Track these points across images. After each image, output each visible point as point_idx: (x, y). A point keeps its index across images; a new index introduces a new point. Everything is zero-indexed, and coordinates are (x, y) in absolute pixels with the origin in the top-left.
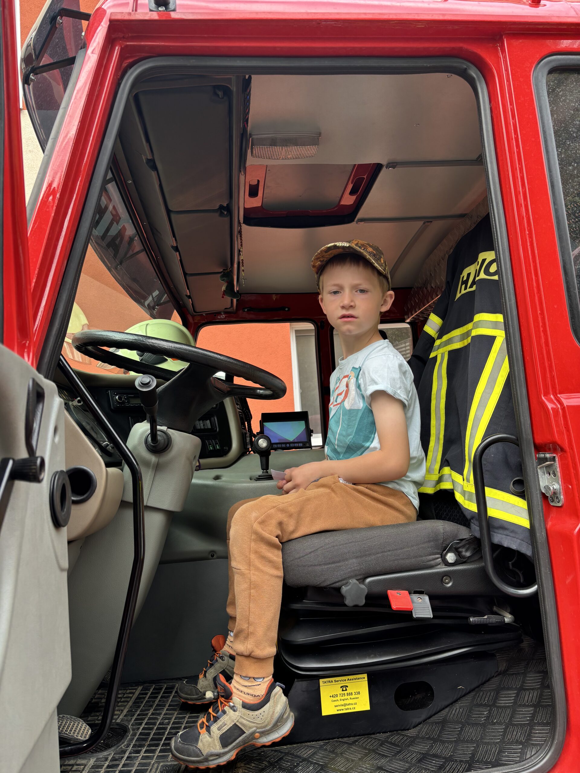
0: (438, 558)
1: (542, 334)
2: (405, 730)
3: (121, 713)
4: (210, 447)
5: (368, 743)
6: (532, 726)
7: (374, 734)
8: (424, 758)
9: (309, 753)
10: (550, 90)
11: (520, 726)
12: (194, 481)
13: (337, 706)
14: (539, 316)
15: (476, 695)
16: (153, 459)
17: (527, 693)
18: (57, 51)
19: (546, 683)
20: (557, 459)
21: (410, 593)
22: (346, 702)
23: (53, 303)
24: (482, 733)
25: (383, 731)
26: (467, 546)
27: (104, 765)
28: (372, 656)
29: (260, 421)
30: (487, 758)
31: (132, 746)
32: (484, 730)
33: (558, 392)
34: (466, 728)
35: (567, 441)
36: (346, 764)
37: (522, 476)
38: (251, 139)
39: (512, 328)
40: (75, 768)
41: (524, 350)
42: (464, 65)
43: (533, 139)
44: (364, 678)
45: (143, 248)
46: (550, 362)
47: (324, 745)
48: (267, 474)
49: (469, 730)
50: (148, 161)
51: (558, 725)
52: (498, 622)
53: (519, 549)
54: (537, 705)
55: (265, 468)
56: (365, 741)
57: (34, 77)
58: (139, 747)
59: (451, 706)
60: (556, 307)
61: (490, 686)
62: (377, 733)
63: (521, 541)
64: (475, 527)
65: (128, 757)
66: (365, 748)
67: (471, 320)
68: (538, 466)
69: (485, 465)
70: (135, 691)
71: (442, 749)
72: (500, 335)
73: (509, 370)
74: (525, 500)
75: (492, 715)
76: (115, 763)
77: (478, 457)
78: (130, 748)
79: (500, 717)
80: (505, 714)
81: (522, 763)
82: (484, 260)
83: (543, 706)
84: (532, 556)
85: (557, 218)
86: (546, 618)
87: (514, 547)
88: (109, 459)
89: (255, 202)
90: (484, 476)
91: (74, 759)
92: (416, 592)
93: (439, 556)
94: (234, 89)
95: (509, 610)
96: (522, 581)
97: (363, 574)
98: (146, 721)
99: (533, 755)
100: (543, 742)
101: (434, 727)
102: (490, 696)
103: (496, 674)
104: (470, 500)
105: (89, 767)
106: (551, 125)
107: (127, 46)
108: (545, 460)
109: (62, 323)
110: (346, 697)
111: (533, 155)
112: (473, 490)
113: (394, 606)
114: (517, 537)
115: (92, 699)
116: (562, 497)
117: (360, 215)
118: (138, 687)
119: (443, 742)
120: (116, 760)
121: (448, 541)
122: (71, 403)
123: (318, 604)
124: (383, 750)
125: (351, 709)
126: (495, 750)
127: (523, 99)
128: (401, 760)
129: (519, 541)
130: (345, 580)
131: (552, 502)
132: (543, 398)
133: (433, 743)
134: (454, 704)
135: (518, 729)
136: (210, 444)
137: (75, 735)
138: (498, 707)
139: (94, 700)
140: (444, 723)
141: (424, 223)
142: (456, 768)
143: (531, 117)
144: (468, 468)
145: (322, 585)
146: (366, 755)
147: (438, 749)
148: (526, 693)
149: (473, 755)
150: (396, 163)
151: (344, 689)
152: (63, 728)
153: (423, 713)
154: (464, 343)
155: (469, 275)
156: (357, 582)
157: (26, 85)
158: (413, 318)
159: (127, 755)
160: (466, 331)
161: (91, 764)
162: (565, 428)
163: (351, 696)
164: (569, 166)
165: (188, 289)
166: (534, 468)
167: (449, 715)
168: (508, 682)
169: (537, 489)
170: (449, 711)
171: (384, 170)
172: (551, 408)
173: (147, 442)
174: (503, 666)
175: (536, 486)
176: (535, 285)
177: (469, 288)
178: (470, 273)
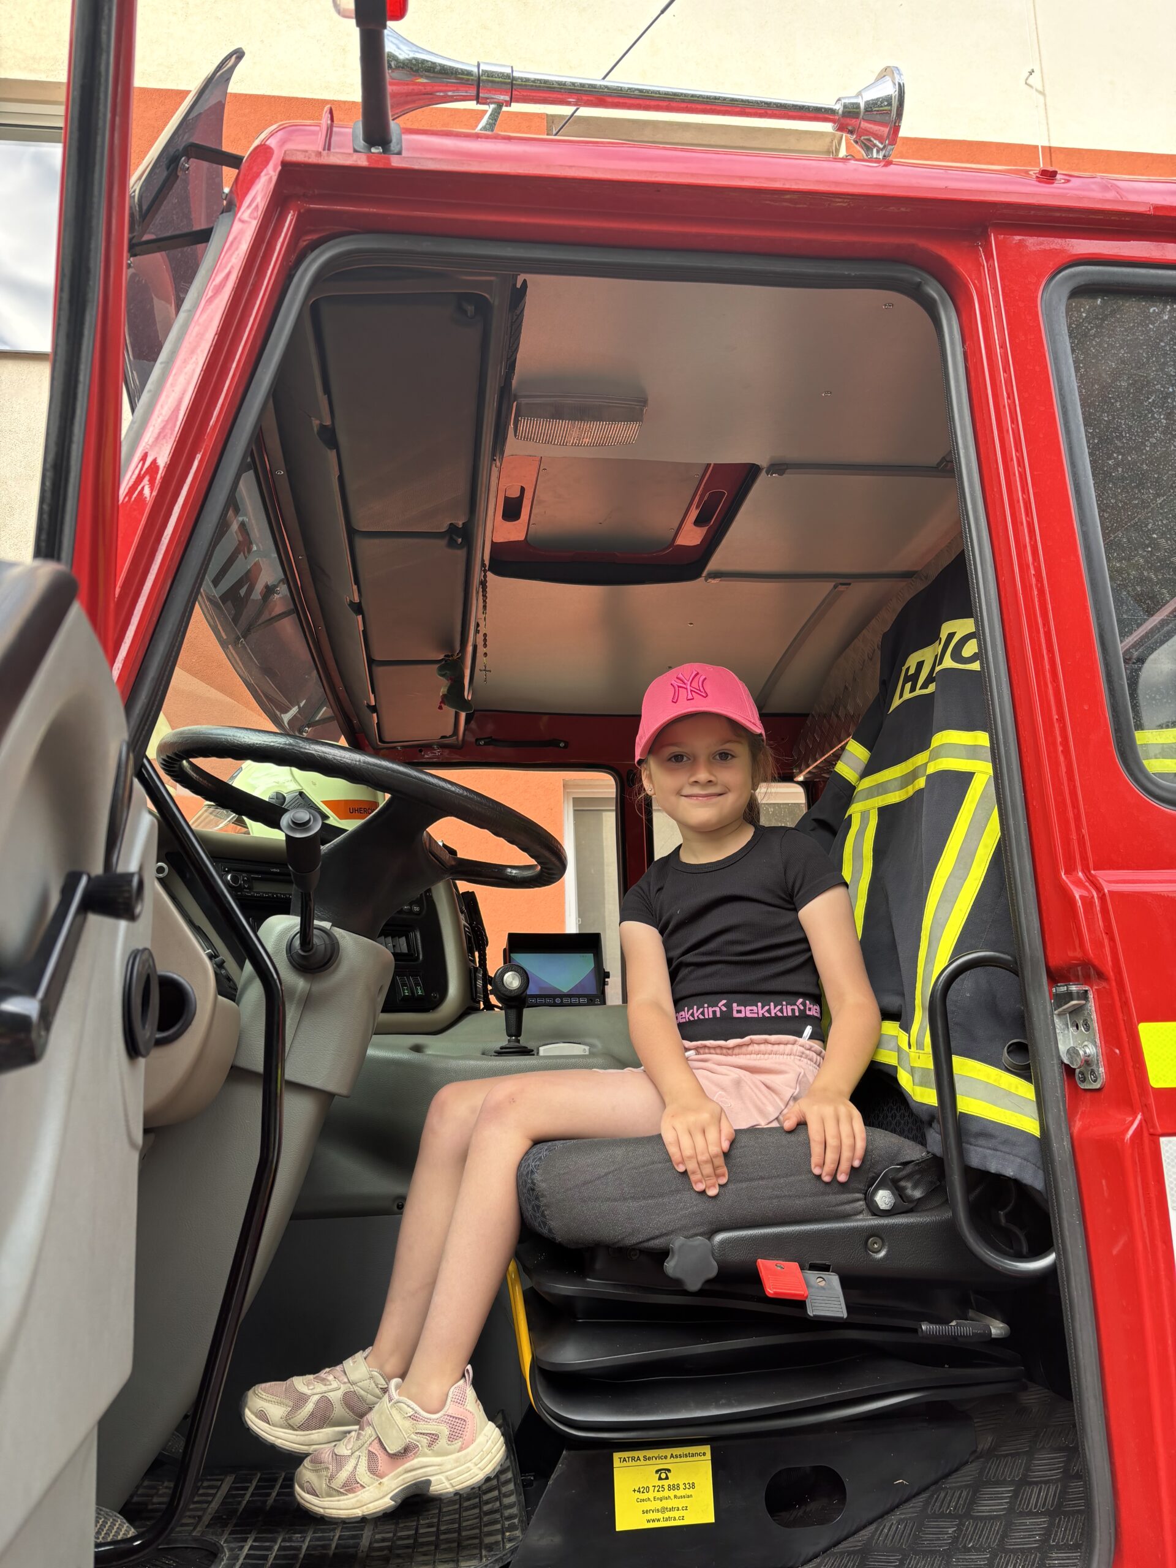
0: (858, 1200)
1: (1062, 758)
4: (404, 990)
10: (1074, 326)
12: (371, 1052)
13: (647, 1512)
14: (1056, 725)
15: (931, 1496)
16: (300, 984)
17: (1036, 1490)
19: (1074, 1470)
20: (1091, 996)
21: (802, 1268)
22: (665, 1504)
23: (141, 655)
26: (917, 1177)
28: (723, 1401)
29: (505, 950)
32: (948, 1563)
33: (1091, 865)
34: (911, 1560)
35: (1109, 958)
37: (1025, 1038)
38: (515, 403)
39: (1006, 747)
41: (1028, 788)
42: (917, 276)
43: (1042, 409)
44: (704, 1454)
45: (292, 607)
46: (1076, 810)
48: (517, 1044)
49: (917, 1564)
50: (323, 428)
51: (1098, 1538)
52: (976, 1334)
53: (1018, 1177)
54: (1055, 1513)
55: (513, 1031)
59: (880, 1520)
60: (1086, 708)
61: (960, 1479)
63: (1023, 1161)
64: (934, 1137)
67: (924, 745)
68: (1055, 1010)
69: (953, 1012)
72: (983, 772)
73: (1000, 834)
74: (1031, 1082)
75: (965, 1534)
77: (938, 995)
79: (979, 1538)
80: (990, 1532)
82: (951, 636)
83: (1067, 1514)
84: (1043, 1191)
85: (1088, 548)
86: (1072, 1317)
87: (1010, 1172)
89: (513, 532)
90: (952, 1035)
92: (814, 1267)
93: (861, 1195)
94: (495, 301)
96: (1025, 1250)
97: (712, 1223)
101: (845, 1561)
102: (959, 1498)
103: (972, 1458)
104: (923, 1084)
106: (1075, 385)
107: (309, 211)
108: (1069, 996)
109: (152, 694)
110: (666, 1493)
111: (1041, 436)
112: (930, 1065)
113: (770, 1290)
114: (1014, 1153)
116: (1102, 1070)
117: (713, 565)
121: (879, 1167)
123: (616, 1287)
125: (675, 1519)
127: (1023, 338)
129: (1019, 1160)
130: (672, 1233)
131: (1083, 1081)
132: (1064, 876)
134: (886, 1517)
135: (1018, 1559)
136: (404, 985)
138: (976, 1519)
140: (865, 1552)
141: (835, 587)
143: (1037, 368)
144: (920, 1018)
145: (626, 1242)
148: (1032, 1491)
150: (786, 464)
151: (663, 1476)
153: (822, 1535)
155: (920, 665)
158: (809, 772)
160: (915, 767)
162: (1107, 933)
163: (676, 1492)
164: (1108, 459)
165: (373, 692)
166: (1046, 1015)
167: (876, 1537)
168: (997, 1470)
169: (1053, 1056)
170: (876, 1529)
171: (762, 480)
172: (1081, 897)
173: (292, 948)
174: (986, 1442)
175: (1052, 1050)
176: (1047, 667)
177: (920, 689)
178: (923, 662)
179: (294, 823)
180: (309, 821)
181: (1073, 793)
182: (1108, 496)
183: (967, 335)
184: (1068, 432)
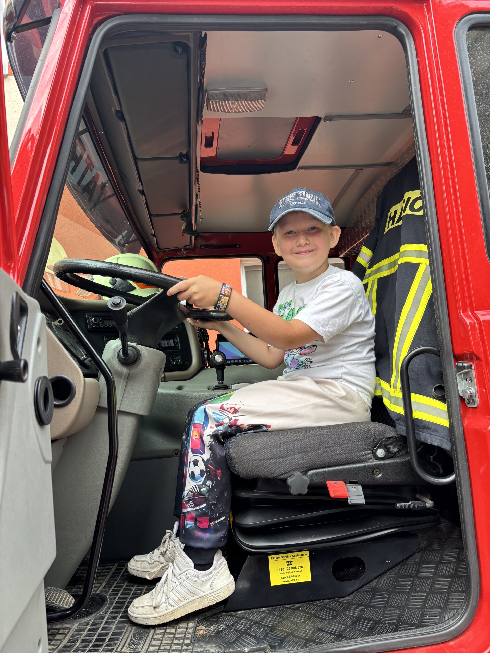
0: (369, 454)
1: (461, 259)
2: (341, 598)
3: (100, 585)
4: (173, 362)
5: (310, 609)
6: (450, 593)
7: (314, 601)
8: (357, 621)
9: (260, 617)
10: (470, 45)
11: (439, 593)
12: (160, 391)
13: (283, 578)
14: (459, 244)
15: (401, 568)
16: (124, 370)
17: (445, 566)
18: (36, 13)
19: (461, 558)
20: (473, 367)
21: (346, 483)
22: (291, 574)
23: (36, 232)
24: (407, 600)
25: (323, 598)
26: (395, 443)
27: (85, 629)
28: (313, 536)
29: (216, 341)
30: (411, 621)
31: (109, 613)
32: (408, 597)
33: (475, 309)
34: (393, 595)
35: (482, 351)
36: (292, 626)
38: (206, 94)
39: (436, 254)
40: (61, 631)
41: (446, 273)
42: (394, 22)
43: (455, 88)
44: (306, 554)
45: (114, 193)
46: (468, 283)
47: (273, 610)
48: (222, 384)
49: (396, 597)
50: (117, 112)
51: (472, 592)
52: (420, 507)
53: (439, 445)
54: (454, 576)
55: (220, 379)
56: (307, 607)
57: (15, 35)
58: (115, 613)
59: (380, 577)
60: (474, 235)
61: (413, 560)
62: (318, 600)
63: (441, 438)
64: (401, 427)
65: (106, 622)
66: (307, 613)
67: (398, 250)
68: (457, 373)
69: (411, 374)
70: (112, 567)
71: (373, 613)
72: (424, 263)
74: (445, 404)
75: (415, 585)
76: (95, 627)
77: (404, 366)
78: (108, 615)
79: (422, 586)
80: (426, 584)
81: (441, 624)
82: (409, 199)
83: (458, 577)
84: (450, 451)
85: (476, 157)
86: (462, 503)
87: (435, 444)
88: (86, 371)
89: (210, 153)
90: (410, 383)
91: (60, 624)
92: (351, 483)
93: (371, 452)
94: (192, 45)
95: (430, 497)
96: (441, 472)
97: (306, 467)
98: (121, 592)
99: (451, 618)
100: (459, 607)
101: (365, 595)
102: (413, 569)
103: (418, 551)
104: (396, 404)
105: (73, 630)
106: (471, 75)
107: (97, 5)
108: (464, 367)
109: (43, 250)
110: (291, 570)
111: (454, 102)
113: (332, 494)
114: (438, 434)
115: (75, 574)
116: (477, 399)
117: (301, 163)
118: (115, 564)
119: (374, 608)
120: (96, 624)
121: (379, 439)
122: (53, 323)
123: (266, 493)
124: (323, 614)
125: (295, 580)
126: (418, 613)
127: (445, 53)
128: (338, 623)
129: (439, 438)
130: (290, 472)
131: (469, 404)
132: (462, 314)
133: (365, 608)
134: (382, 576)
135: (438, 596)
136: (173, 360)
137: (61, 604)
138: (420, 578)
139: (77, 575)
140: (374, 591)
141: (356, 171)
142: (385, 629)
143: (453, 68)
144: (395, 376)
145: (271, 477)
146: (308, 618)
147: (369, 613)
149: (400, 618)
150: (333, 116)
151: (289, 564)
152: (50, 599)
153: (356, 584)
154: (391, 271)
155: (396, 212)
156: (301, 474)
157: (9, 43)
158: (346, 253)
159: (105, 620)
160: (393, 260)
161: (75, 628)
162: (481, 340)
163: (295, 570)
164: (486, 112)
165: (153, 228)
166: (453, 375)
167: (378, 585)
168: (428, 557)
169: (455, 393)
170: (378, 581)
171: (322, 123)
172: (469, 323)
173: (120, 356)
174: (424, 544)
175: (455, 391)
176: (455, 216)
177: (396, 223)
178: (397, 210)
179: (113, 303)
180: (120, 302)
181: (467, 275)
182: (486, 131)
183: (419, 52)
184: (467, 99)
